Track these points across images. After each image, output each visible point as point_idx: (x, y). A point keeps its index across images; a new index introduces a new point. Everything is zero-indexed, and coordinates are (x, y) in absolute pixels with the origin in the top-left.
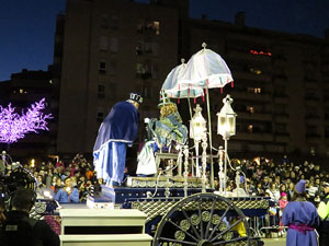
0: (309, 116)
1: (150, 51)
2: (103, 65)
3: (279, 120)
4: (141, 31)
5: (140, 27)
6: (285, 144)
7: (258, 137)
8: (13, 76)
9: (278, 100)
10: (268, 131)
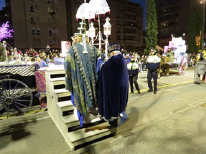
2: (32, 8)
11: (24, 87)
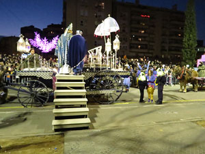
0: (163, 42)
1: (100, 16)
2: (82, 22)
3: (151, 44)
4: (97, 7)
5: (96, 5)
6: (152, 53)
7: (142, 51)
8: (48, 26)
9: (151, 36)
10: (146, 48)
11: (44, 87)
